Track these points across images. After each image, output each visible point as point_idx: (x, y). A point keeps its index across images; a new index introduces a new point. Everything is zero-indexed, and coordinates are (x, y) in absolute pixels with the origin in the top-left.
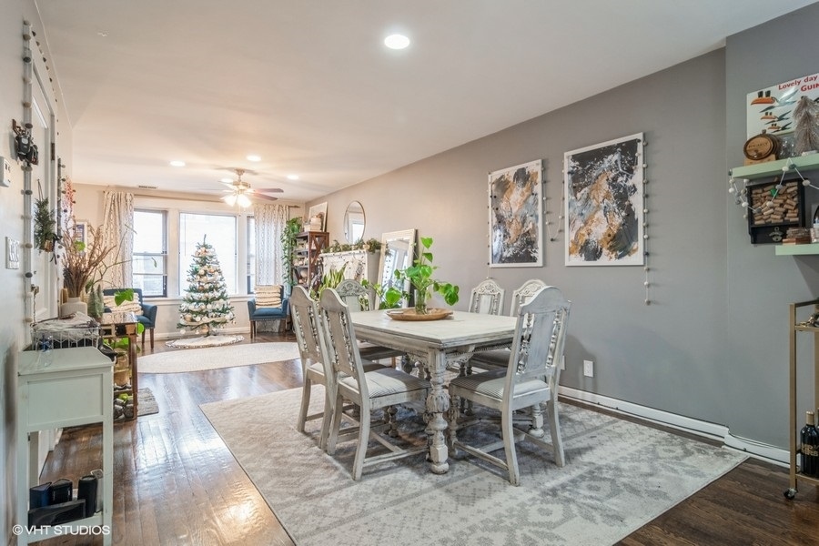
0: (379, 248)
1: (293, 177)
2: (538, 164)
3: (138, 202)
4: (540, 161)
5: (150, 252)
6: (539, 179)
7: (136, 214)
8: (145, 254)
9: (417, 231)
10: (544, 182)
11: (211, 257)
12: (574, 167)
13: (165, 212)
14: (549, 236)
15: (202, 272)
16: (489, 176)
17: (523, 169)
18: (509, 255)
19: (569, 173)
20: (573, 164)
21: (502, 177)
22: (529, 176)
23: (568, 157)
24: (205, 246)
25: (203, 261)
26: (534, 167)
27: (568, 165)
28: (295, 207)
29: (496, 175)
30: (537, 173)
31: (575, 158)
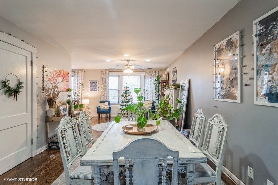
0: (179, 87)
1: (148, 60)
2: (237, 34)
3: (110, 74)
4: (238, 32)
5: (115, 89)
6: (238, 44)
7: (110, 77)
8: (113, 90)
9: (190, 80)
10: (242, 45)
11: (128, 91)
12: (260, 30)
13: (119, 76)
14: (245, 83)
15: (124, 96)
16: (215, 47)
17: (230, 39)
18: (223, 94)
19: (256, 35)
20: (259, 28)
21: (220, 47)
22: (233, 43)
23: (256, 24)
24: (126, 87)
25: (126, 92)
26: (236, 36)
27: (256, 29)
28: (161, 71)
29: (218, 46)
30: (237, 40)
31: (261, 23)
